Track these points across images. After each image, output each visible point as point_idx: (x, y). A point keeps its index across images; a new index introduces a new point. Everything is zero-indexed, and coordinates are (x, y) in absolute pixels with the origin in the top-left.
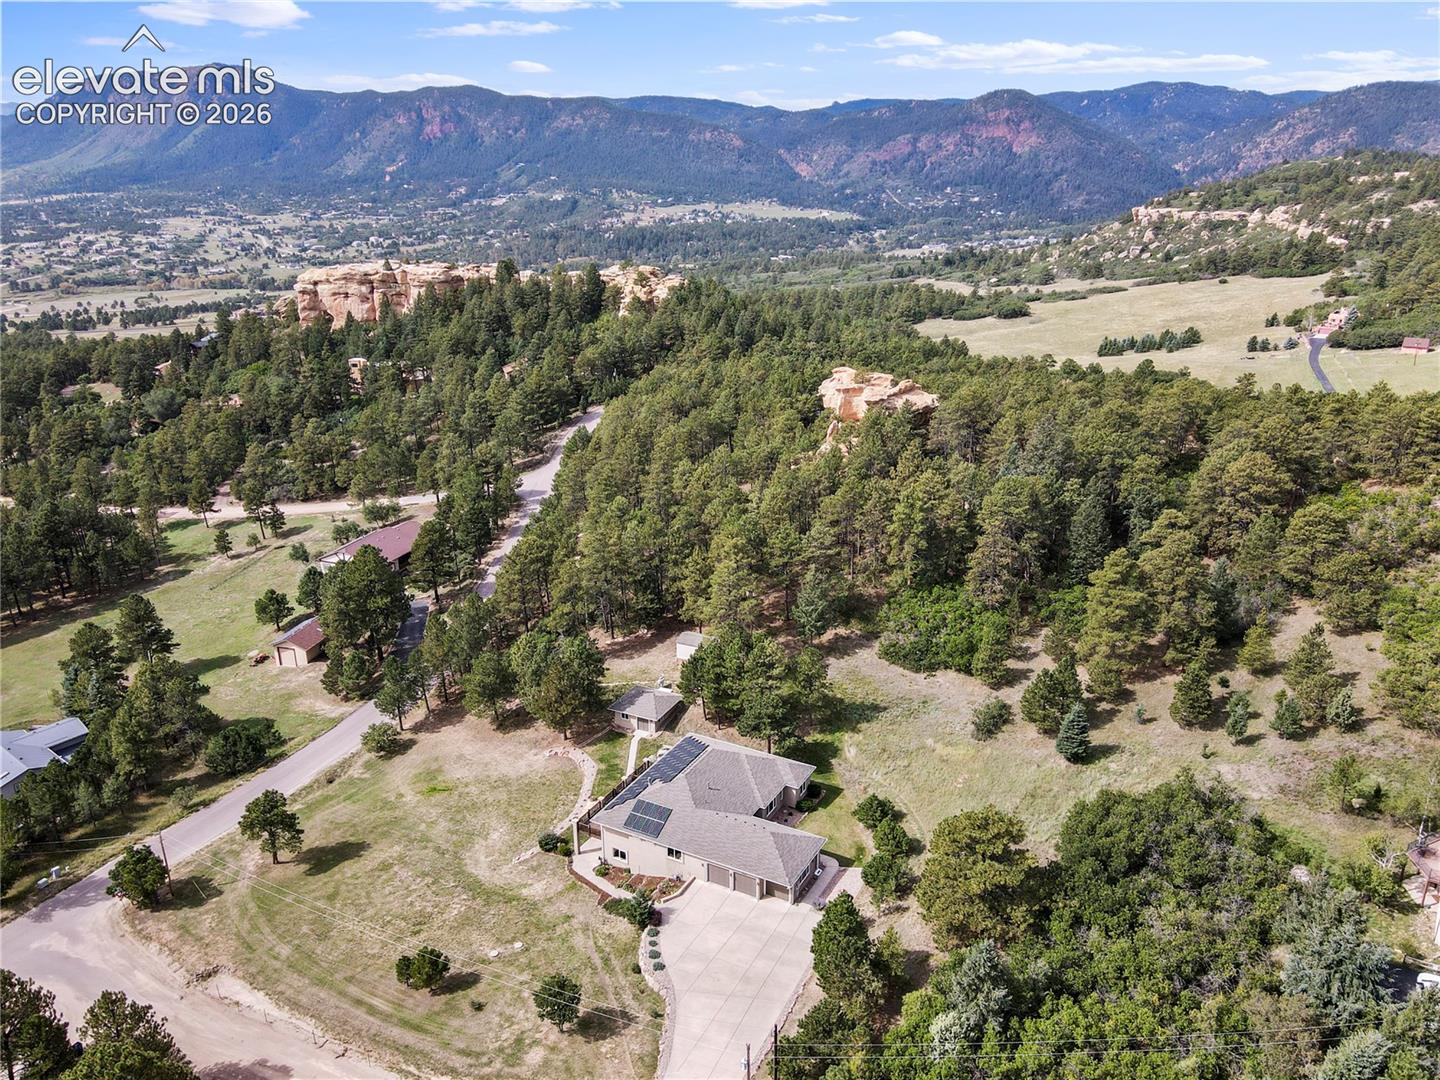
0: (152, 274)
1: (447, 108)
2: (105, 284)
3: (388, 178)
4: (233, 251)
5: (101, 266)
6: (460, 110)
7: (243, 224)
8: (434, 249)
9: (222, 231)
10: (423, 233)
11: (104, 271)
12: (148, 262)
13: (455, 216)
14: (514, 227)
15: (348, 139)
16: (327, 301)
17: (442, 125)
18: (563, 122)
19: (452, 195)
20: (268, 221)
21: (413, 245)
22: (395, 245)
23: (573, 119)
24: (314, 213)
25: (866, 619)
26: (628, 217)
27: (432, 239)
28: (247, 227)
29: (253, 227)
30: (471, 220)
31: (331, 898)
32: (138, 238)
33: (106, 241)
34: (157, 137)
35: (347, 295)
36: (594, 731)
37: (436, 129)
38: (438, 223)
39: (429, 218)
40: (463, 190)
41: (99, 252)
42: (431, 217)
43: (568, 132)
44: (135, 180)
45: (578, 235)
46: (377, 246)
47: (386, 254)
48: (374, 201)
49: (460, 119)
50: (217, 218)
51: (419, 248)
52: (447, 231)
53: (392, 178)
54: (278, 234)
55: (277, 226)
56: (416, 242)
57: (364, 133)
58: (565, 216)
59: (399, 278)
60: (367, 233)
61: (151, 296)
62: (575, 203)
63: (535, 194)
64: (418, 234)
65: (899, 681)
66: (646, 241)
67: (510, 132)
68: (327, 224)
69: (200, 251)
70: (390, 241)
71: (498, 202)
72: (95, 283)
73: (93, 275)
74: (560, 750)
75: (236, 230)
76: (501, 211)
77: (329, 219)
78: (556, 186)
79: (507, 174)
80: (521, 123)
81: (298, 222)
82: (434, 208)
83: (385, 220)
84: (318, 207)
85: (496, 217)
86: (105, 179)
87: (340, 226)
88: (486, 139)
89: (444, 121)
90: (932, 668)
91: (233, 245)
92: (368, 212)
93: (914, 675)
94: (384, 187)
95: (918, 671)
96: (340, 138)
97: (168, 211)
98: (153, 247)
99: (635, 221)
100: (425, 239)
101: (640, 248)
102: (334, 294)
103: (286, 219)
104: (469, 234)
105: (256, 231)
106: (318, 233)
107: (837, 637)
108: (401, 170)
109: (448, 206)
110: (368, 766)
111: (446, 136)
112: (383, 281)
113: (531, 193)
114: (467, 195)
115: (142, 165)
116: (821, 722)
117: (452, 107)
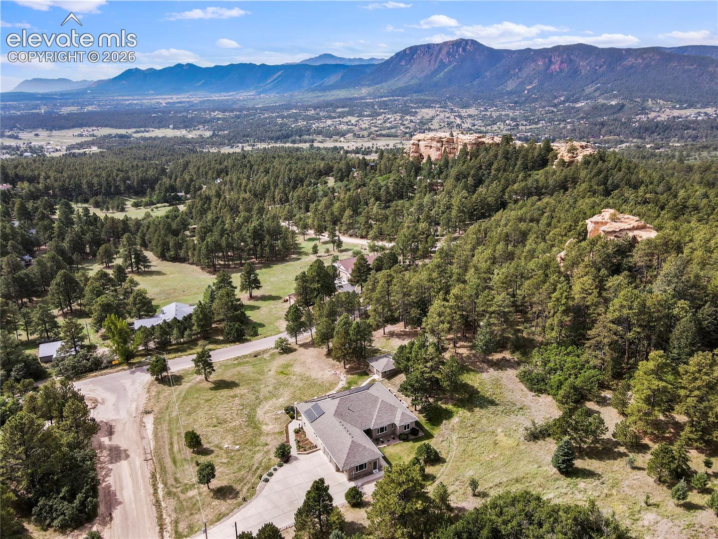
0: (407, 133)
1: (565, 56)
2: (388, 136)
3: (526, 92)
4: (443, 124)
5: (389, 129)
6: (572, 57)
7: (452, 112)
8: (536, 128)
9: (442, 115)
10: (533, 120)
11: (389, 131)
12: (407, 128)
13: (553, 112)
14: (583, 118)
15: (512, 72)
16: (422, 149)
17: (560, 64)
18: (630, 61)
19: (556, 101)
20: (464, 112)
21: (526, 125)
22: (517, 125)
23: (636, 60)
24: (485, 109)
25: (524, 354)
26: (652, 115)
27: (537, 123)
28: (453, 114)
29: (455, 114)
30: (561, 114)
31: (207, 401)
32: (408, 117)
33: (394, 118)
34: (429, 73)
35: (431, 147)
36: (358, 368)
37: (557, 67)
38: (543, 115)
39: (540, 112)
40: (562, 99)
41: (390, 123)
42: (541, 112)
43: (631, 67)
44: (415, 92)
45: (616, 124)
46: (509, 125)
47: (511, 129)
48: (516, 103)
49: (571, 61)
50: (442, 109)
51: (528, 127)
52: (546, 119)
53: (528, 92)
54: (466, 118)
55: (467, 114)
56: (528, 124)
57: (520, 70)
58: (614, 113)
59: (455, 140)
60: (506, 118)
61: (401, 143)
62: (623, 106)
63: (601, 101)
64: (530, 120)
65: (519, 392)
66: (658, 129)
67: (597, 68)
68: (489, 114)
69: (430, 124)
70: (515, 123)
71: (579, 105)
72: (384, 136)
73: (384, 132)
74: (338, 372)
75: (447, 115)
76: (578, 110)
77: (491, 111)
78: (615, 97)
79: (589, 90)
80: (604, 62)
81: (476, 113)
82: (544, 107)
83: (517, 113)
84: (488, 106)
85: (575, 113)
86: (403, 92)
87: (494, 115)
88: (583, 72)
89: (562, 62)
90: (540, 391)
91: (444, 122)
92: (510, 108)
93: (528, 392)
94: (523, 96)
95: (531, 390)
96: (508, 72)
97: (423, 105)
98: (411, 121)
99: (656, 117)
100: (533, 123)
101: (653, 132)
102: (426, 146)
103: (472, 111)
104: (557, 121)
105: (456, 116)
106: (483, 118)
107: (504, 359)
108: (534, 88)
109: (552, 106)
110: (273, 355)
111: (561, 70)
112: (447, 142)
113: (599, 100)
114: (564, 101)
115: (421, 85)
116: (459, 400)
117: (568, 55)
